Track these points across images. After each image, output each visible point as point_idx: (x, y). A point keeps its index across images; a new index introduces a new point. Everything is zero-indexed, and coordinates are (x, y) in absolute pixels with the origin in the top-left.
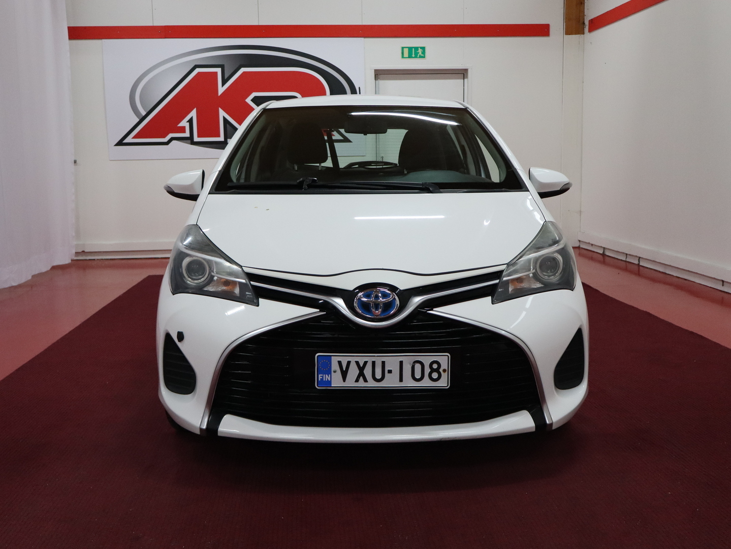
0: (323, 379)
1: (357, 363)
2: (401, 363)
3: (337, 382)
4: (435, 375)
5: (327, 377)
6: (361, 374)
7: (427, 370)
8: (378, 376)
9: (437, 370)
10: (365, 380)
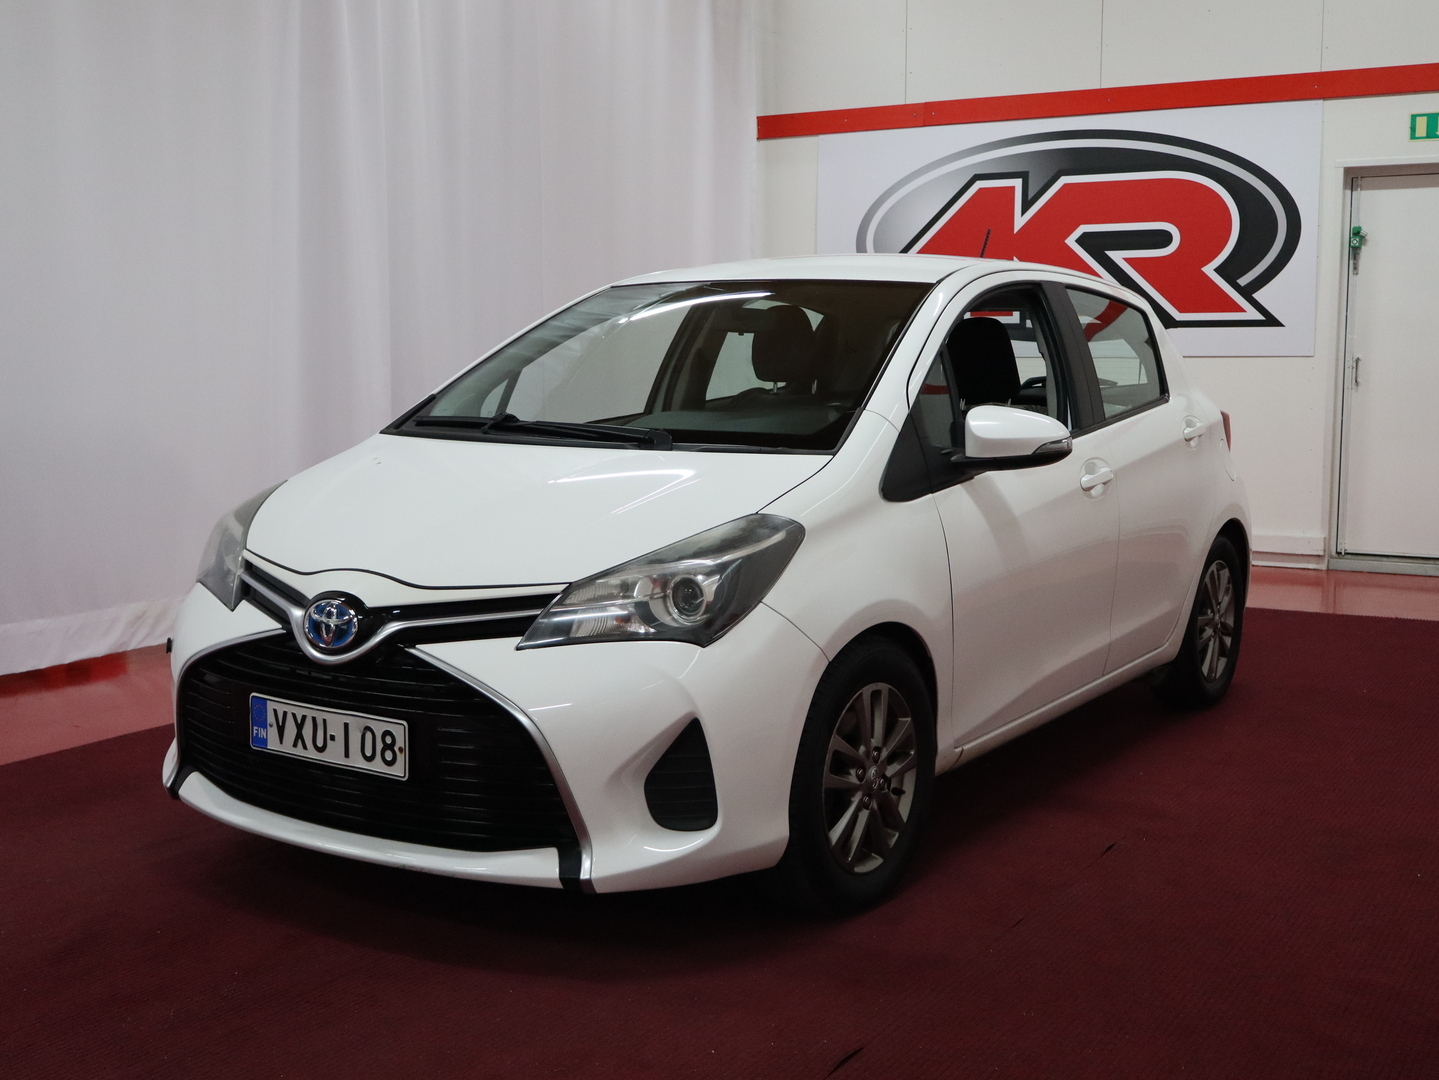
0: (257, 734)
1: (294, 715)
2: (346, 726)
3: (273, 744)
4: (389, 756)
5: (262, 733)
6: (299, 736)
7: (380, 746)
8: (320, 744)
9: (390, 747)
10: (305, 748)
